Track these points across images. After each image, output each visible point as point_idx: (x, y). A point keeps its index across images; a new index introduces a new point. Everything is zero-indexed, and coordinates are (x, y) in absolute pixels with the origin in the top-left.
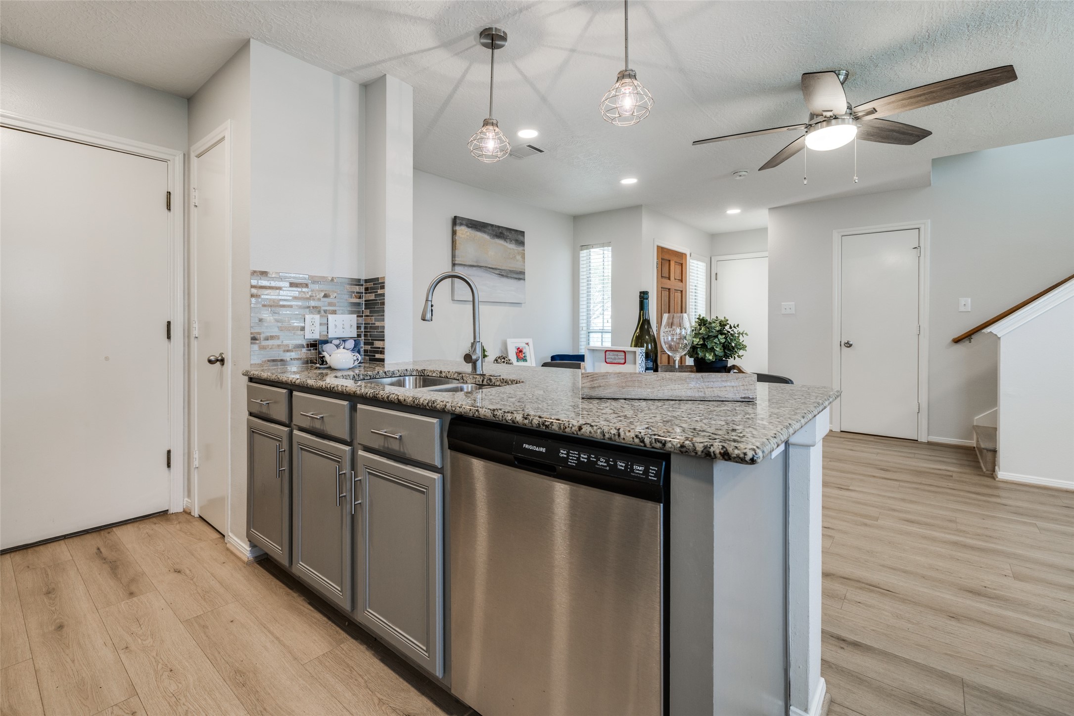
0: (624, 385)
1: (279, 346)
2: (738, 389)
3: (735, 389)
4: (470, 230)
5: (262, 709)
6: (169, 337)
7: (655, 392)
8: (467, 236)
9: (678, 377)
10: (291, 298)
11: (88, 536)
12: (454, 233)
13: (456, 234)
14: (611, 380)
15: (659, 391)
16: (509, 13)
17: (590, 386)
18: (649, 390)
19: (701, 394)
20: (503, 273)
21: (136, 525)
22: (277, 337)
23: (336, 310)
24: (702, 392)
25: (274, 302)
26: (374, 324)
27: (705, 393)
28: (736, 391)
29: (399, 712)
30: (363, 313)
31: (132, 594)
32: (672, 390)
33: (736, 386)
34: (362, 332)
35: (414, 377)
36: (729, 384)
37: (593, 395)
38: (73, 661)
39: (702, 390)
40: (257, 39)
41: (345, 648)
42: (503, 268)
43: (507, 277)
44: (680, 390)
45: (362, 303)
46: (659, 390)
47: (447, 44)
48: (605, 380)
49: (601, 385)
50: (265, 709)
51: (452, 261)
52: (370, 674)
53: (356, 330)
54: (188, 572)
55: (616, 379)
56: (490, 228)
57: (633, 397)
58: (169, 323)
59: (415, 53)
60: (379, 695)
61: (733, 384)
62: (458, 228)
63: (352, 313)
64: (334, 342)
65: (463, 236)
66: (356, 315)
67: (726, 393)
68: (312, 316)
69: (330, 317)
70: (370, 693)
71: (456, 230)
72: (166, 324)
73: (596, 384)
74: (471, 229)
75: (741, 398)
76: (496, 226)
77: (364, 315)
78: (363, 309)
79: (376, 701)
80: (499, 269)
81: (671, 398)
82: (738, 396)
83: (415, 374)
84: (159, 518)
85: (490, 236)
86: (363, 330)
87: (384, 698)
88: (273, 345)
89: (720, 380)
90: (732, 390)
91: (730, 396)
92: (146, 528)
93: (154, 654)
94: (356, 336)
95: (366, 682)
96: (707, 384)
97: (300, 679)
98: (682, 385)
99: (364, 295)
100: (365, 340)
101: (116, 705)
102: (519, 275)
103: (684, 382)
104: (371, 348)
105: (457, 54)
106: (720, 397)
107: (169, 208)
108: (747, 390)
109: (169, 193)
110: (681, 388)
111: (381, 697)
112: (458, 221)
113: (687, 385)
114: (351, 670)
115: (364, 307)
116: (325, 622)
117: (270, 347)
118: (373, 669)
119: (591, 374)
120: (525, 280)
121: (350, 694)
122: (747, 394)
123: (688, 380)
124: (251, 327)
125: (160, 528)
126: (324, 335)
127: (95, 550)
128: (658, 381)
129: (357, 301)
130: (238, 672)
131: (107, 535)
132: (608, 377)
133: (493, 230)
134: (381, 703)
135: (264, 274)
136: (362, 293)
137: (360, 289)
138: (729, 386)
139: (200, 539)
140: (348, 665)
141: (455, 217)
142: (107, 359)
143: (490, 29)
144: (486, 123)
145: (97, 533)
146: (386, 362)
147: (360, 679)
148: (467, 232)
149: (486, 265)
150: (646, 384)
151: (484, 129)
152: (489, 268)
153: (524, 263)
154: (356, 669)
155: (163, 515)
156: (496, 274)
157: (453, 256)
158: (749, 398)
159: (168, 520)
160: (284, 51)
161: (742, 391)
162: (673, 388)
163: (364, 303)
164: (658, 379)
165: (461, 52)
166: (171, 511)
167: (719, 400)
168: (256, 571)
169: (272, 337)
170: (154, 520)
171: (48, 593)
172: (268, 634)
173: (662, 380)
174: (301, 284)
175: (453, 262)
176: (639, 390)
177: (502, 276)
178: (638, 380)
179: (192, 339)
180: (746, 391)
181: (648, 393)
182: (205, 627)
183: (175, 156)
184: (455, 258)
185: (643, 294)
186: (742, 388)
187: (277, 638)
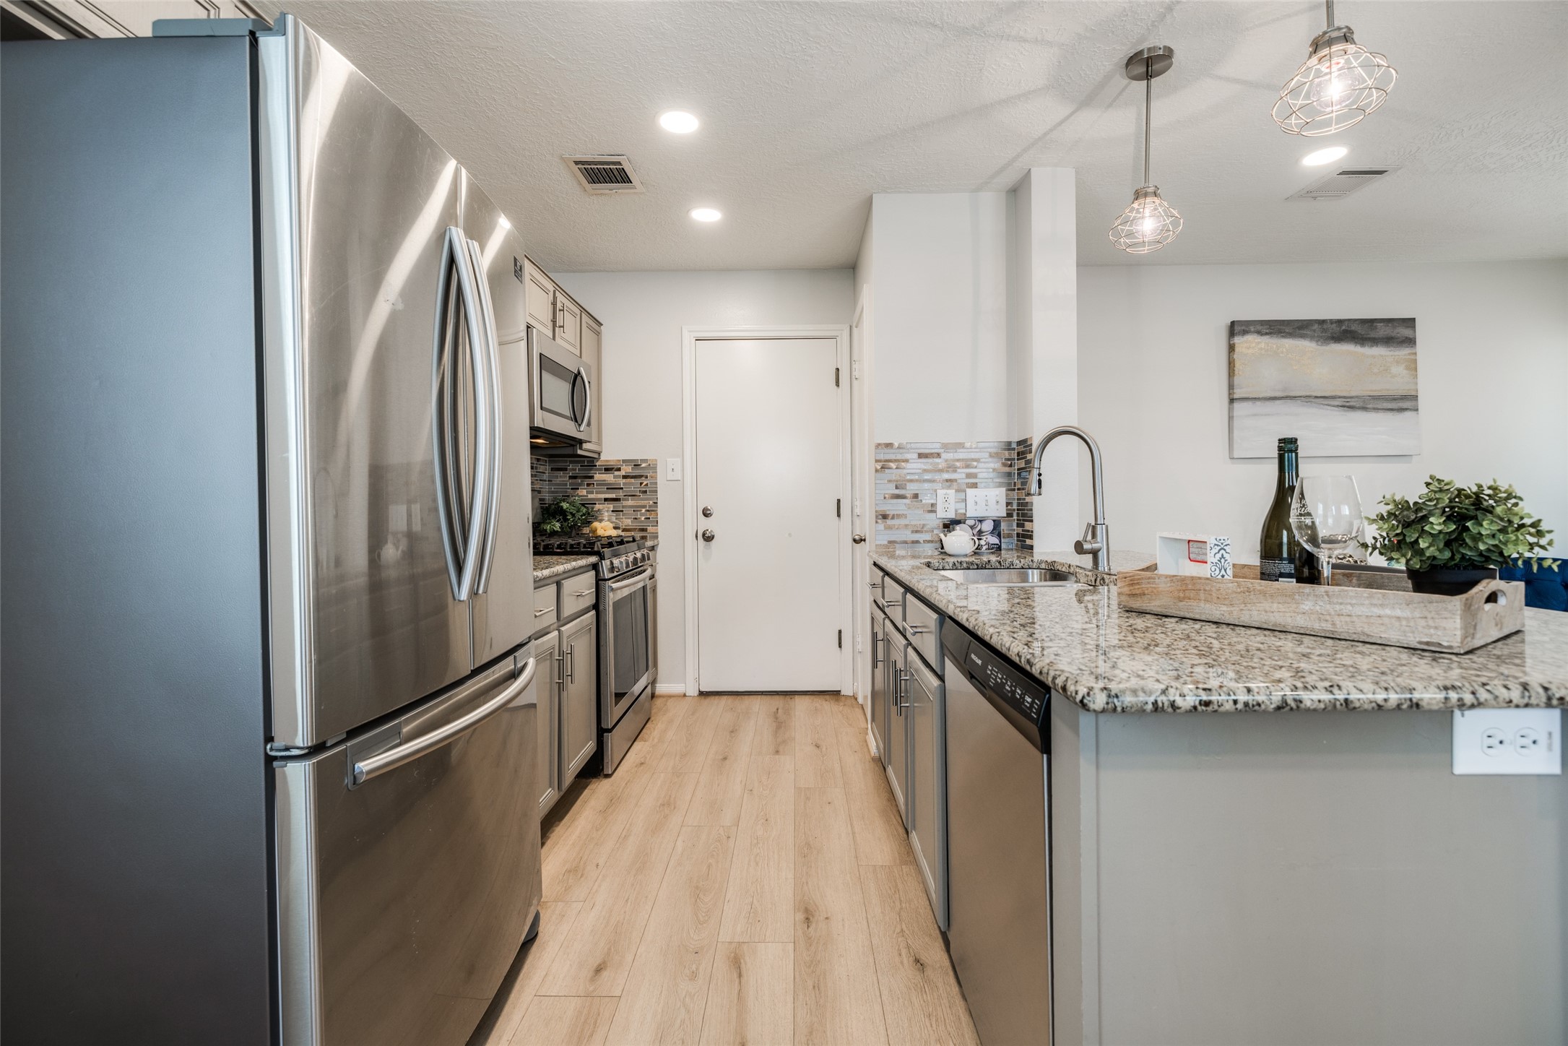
0: (1182, 595)
1: (906, 525)
2: (1412, 624)
3: (1404, 623)
4: (1266, 339)
5: (805, 881)
6: (839, 515)
7: (1235, 613)
8: (1261, 349)
9: (1278, 589)
10: (920, 471)
11: (777, 697)
12: (1231, 348)
13: (1234, 350)
14: (1160, 586)
15: (1243, 612)
16: (1154, 22)
17: (1130, 593)
18: (1224, 608)
19: (1328, 626)
20: (1351, 404)
21: (812, 697)
22: (905, 516)
23: (977, 483)
24: (1327, 621)
25: (900, 476)
26: (1024, 499)
27: (1334, 624)
28: (1407, 629)
29: (911, 951)
30: (1015, 485)
31: (777, 752)
32: (1266, 612)
33: (1405, 618)
34: (1014, 510)
35: (1043, 571)
36: (1388, 612)
37: (1134, 606)
38: (718, 785)
39: (1328, 617)
40: (879, 192)
41: (904, 871)
42: (1353, 394)
43: (1364, 409)
44: (1281, 614)
45: (1014, 473)
46: (1242, 610)
47: (1087, 101)
48: (1152, 585)
49: (1146, 592)
50: (807, 883)
51: (1230, 394)
52: (910, 904)
53: (1005, 508)
54: (824, 749)
55: (1169, 585)
56: (1316, 326)
57: (1197, 617)
58: (839, 501)
59: (1051, 130)
60: (904, 926)
61: (1398, 613)
62: (1237, 340)
63: (1000, 485)
64: (967, 522)
65: (1250, 351)
66: (1005, 489)
67: (1383, 628)
68: (945, 491)
69: (969, 491)
70: (898, 919)
71: (1234, 344)
72: (836, 502)
73: (1136, 589)
74: (1268, 337)
75: (1420, 643)
76: (1332, 321)
77: (1016, 488)
78: (1016, 480)
79: (898, 930)
80: (1340, 397)
81: (1265, 626)
82: (1412, 639)
83: (1044, 567)
84: (832, 696)
85: (1317, 341)
86: (1015, 507)
87: (907, 932)
88: (900, 525)
89: (1367, 602)
90: (1397, 624)
91: (1393, 636)
92: (819, 702)
93: (764, 803)
94: (1005, 515)
95: (901, 908)
96: (1338, 607)
97: (848, 875)
98: (1286, 605)
99: (1016, 461)
100: (1018, 520)
101: (723, 826)
102: (1404, 402)
103: (1289, 600)
104: (1023, 530)
105: (1110, 105)
106: (1368, 635)
107: (837, 384)
108: (1436, 628)
109: (838, 369)
110: (1284, 610)
111: (905, 929)
112: (1237, 328)
113: (1295, 606)
114: (895, 892)
115: (1016, 477)
116: (903, 839)
117: (896, 527)
118: (916, 902)
119: (1131, 574)
120: (1417, 410)
121: (880, 911)
122: (1434, 637)
123: (1297, 597)
124: (876, 504)
125: (826, 705)
126: (961, 514)
127: (775, 710)
128: (1239, 593)
129: (1007, 469)
130: (808, 844)
131: (789, 700)
132: (1157, 580)
133: (1324, 331)
134: (901, 934)
135: (889, 445)
136: (1014, 459)
137: (1010, 454)
138: (1390, 617)
139: (851, 725)
140: (897, 885)
141: (1233, 323)
142: (790, 535)
143: (1141, 52)
144: (1138, 195)
145: (784, 696)
146: (1035, 550)
147: (898, 903)
148: (1259, 343)
149: (1308, 394)
150: (1218, 598)
151: (1135, 205)
152: (1316, 397)
153: (1416, 376)
154: (901, 894)
155: (836, 694)
156: (1334, 406)
157: (1231, 387)
158: (1440, 644)
159: (837, 700)
160: (909, 192)
161: (1420, 629)
162: (1268, 609)
163: (1016, 472)
164: (1239, 590)
165: (1114, 100)
166: (842, 693)
167: (1367, 640)
168: (877, 768)
169: (899, 516)
170: (827, 697)
171: (732, 732)
172: (849, 826)
173: (1247, 594)
174: (932, 454)
175: (1231, 396)
176: (1207, 605)
177: (1351, 408)
178: (1205, 590)
179: (855, 518)
180: (1432, 631)
181: (1222, 612)
182: (808, 799)
183: (842, 330)
184: (1233, 389)
185: (1284, 443)
186: (1423, 622)
187: (854, 833)
